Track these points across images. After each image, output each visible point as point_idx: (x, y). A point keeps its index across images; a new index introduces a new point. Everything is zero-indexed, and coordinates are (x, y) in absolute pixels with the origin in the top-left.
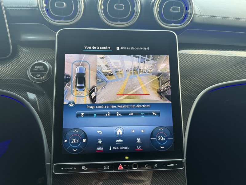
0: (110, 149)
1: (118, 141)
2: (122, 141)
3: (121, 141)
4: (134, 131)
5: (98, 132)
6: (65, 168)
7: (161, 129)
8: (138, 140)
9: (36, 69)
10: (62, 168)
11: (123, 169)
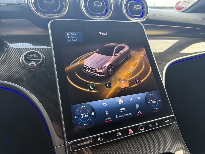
0: (117, 118)
1: (122, 109)
3: (124, 109)
4: (132, 99)
5: (103, 104)
6: (82, 144)
7: (151, 94)
8: (137, 106)
9: (29, 57)
10: (79, 145)
11: (133, 132)
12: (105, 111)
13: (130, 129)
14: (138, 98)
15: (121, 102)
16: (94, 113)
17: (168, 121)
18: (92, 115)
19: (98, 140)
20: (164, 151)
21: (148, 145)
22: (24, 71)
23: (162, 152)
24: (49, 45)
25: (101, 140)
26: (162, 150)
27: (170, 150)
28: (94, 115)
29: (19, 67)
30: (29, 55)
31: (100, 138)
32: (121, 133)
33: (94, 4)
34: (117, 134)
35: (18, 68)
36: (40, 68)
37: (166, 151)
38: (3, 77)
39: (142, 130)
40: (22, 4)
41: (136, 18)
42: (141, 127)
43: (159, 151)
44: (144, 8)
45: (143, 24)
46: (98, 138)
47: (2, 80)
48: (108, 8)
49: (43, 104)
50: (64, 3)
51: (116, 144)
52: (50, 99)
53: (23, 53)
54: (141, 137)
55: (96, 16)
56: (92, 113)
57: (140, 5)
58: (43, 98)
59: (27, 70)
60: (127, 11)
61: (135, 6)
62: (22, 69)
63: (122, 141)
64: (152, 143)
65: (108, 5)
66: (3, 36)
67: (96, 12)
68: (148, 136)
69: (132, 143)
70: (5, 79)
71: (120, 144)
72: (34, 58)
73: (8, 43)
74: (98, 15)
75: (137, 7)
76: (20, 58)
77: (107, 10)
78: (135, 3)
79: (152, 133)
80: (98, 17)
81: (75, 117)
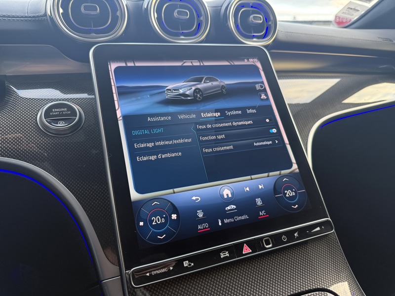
0: (220, 224)
1: (229, 208)
2: (235, 207)
3: (233, 207)
4: (248, 189)
5: (194, 198)
6: (154, 273)
7: (285, 179)
8: (259, 202)
9: (55, 113)
10: (148, 274)
11: (251, 251)
12: (198, 211)
13: (245, 244)
14: (260, 187)
15: (227, 195)
16: (175, 215)
17: (318, 229)
18: (173, 218)
19: (185, 265)
20: (311, 286)
21: (281, 275)
22: (45, 139)
23: (308, 288)
24: (91, 91)
25: (190, 265)
26: (306, 284)
27: (323, 284)
28: (176, 218)
29: (36, 131)
30: (53, 110)
31: (187, 262)
32: (227, 252)
33: (175, 14)
34: (221, 254)
35: (32, 133)
36: (74, 133)
37: (315, 286)
38: (4, 150)
39: (267, 247)
40: (41, 16)
41: (255, 40)
42: (265, 240)
43: (302, 287)
44: (270, 20)
45: (268, 50)
46: (184, 262)
47: (3, 156)
48: (202, 20)
49: (79, 200)
50: (118, 13)
51: (219, 272)
52: (93, 190)
54: (267, 260)
55: (179, 37)
56: (173, 215)
57: (261, 14)
58: (80, 188)
59: (50, 137)
60: (237, 26)
61: (251, 17)
64: (287, 271)
65: (201, 16)
66: (6, 76)
67: (179, 30)
68: (280, 258)
69: (249, 271)
70: (8, 154)
72: (63, 115)
73: (14, 88)
74: (183, 34)
75: (257, 19)
76: (37, 115)
77: (199, 25)
78: (252, 10)
79: (288, 252)
80: (183, 37)
81: (141, 223)
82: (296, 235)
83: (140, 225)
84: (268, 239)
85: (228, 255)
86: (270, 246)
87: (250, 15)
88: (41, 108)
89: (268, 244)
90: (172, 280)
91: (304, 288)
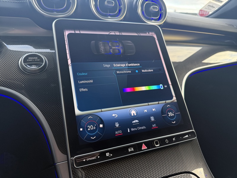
0: (129, 131)
1: (134, 122)
3: (137, 121)
4: (146, 111)
5: (114, 115)
6: (88, 159)
7: (168, 106)
8: (152, 119)
9: (30, 60)
10: (84, 160)
11: (147, 148)
12: (116, 123)
13: (143, 144)
14: (153, 110)
15: (134, 114)
16: (102, 125)
17: (187, 136)
18: (100, 127)
19: (107, 156)
20: (182, 170)
21: (164, 163)
22: (23, 75)
23: (180, 171)
24: (53, 48)
25: (110, 155)
26: (179, 169)
27: (189, 169)
28: (102, 127)
29: (19, 72)
30: (29, 58)
31: (108, 153)
32: (133, 148)
33: (106, 3)
34: (129, 149)
35: (16, 72)
36: (42, 73)
37: (184, 170)
39: (157, 146)
41: (153, 21)
42: (155, 142)
43: (176, 170)
44: (162, 10)
45: (161, 28)
46: (107, 154)
48: (122, 8)
49: (44, 114)
50: (71, 1)
51: (127, 160)
52: (52, 108)
53: (22, 56)
54: (156, 154)
55: (108, 17)
56: (100, 125)
57: (157, 6)
58: (44, 107)
60: (143, 12)
62: (21, 73)
63: (134, 158)
65: (122, 5)
67: (108, 13)
68: (164, 153)
69: (145, 160)
71: (132, 161)
72: (35, 61)
73: (5, 44)
74: (110, 15)
75: (155, 8)
76: (19, 61)
77: (120, 11)
78: (152, 4)
79: (169, 149)
80: (110, 17)
81: (81, 129)
82: (174, 139)
83: (81, 130)
84: (157, 141)
85: (133, 150)
86: (158, 145)
87: (151, 6)
88: (21, 57)
89: (157, 144)
90: (99, 164)
91: (178, 171)
